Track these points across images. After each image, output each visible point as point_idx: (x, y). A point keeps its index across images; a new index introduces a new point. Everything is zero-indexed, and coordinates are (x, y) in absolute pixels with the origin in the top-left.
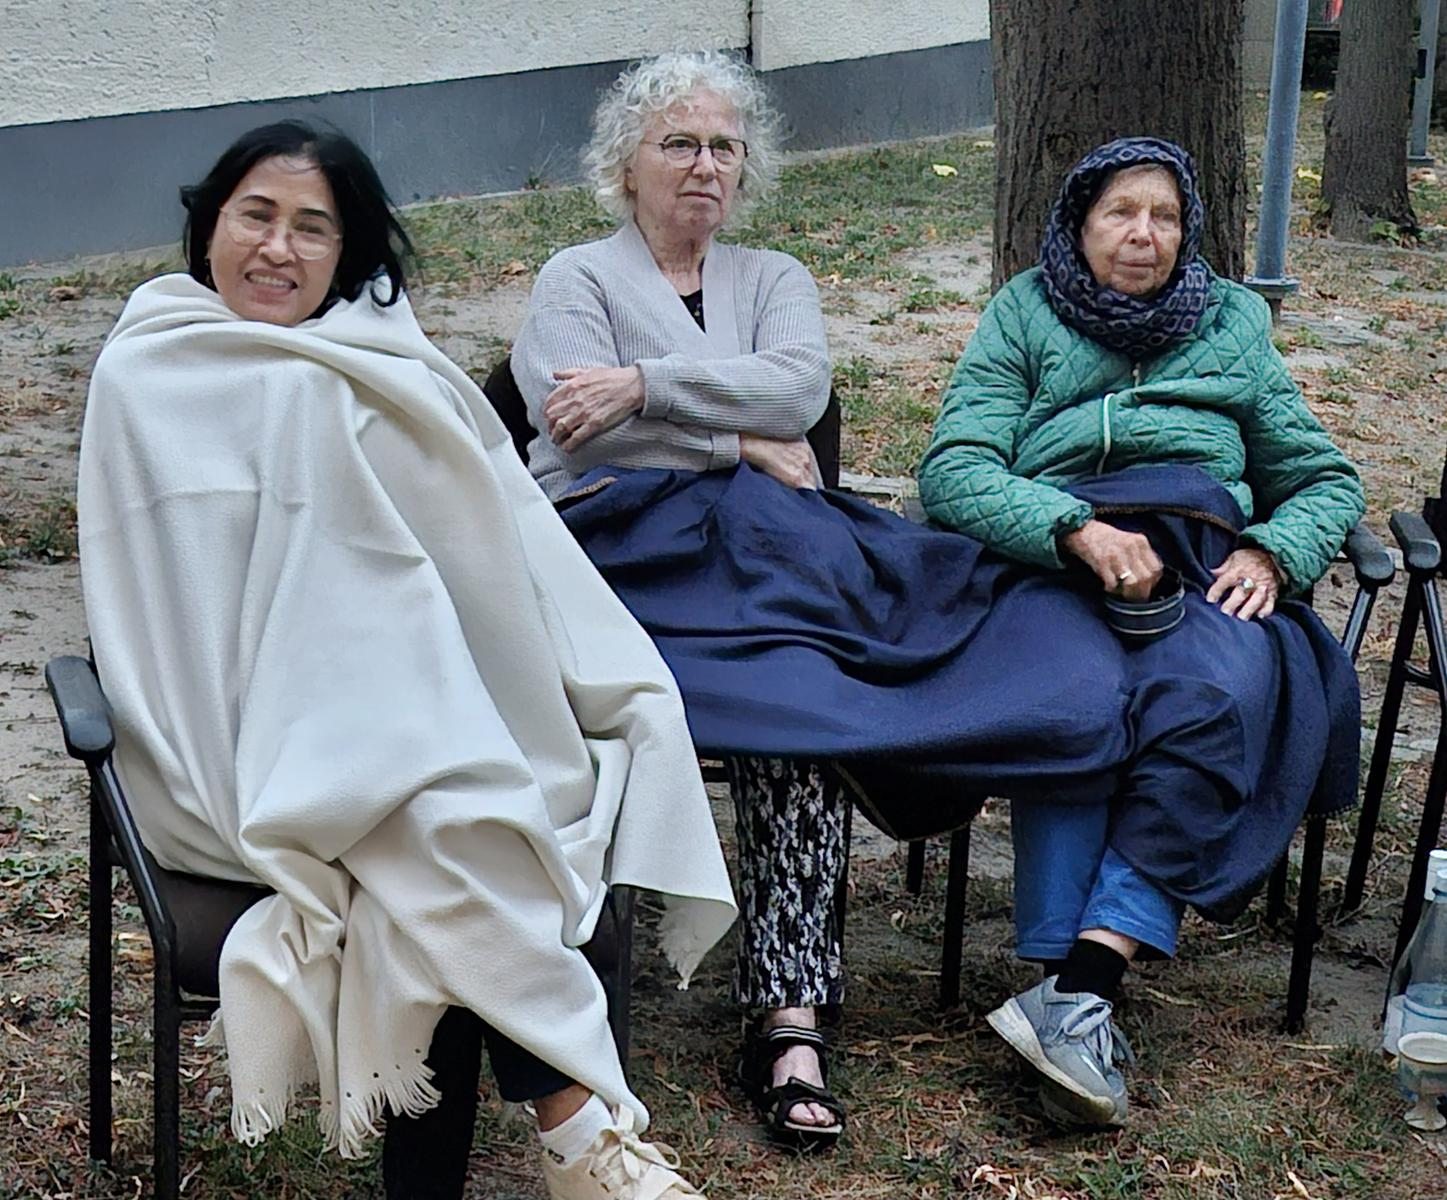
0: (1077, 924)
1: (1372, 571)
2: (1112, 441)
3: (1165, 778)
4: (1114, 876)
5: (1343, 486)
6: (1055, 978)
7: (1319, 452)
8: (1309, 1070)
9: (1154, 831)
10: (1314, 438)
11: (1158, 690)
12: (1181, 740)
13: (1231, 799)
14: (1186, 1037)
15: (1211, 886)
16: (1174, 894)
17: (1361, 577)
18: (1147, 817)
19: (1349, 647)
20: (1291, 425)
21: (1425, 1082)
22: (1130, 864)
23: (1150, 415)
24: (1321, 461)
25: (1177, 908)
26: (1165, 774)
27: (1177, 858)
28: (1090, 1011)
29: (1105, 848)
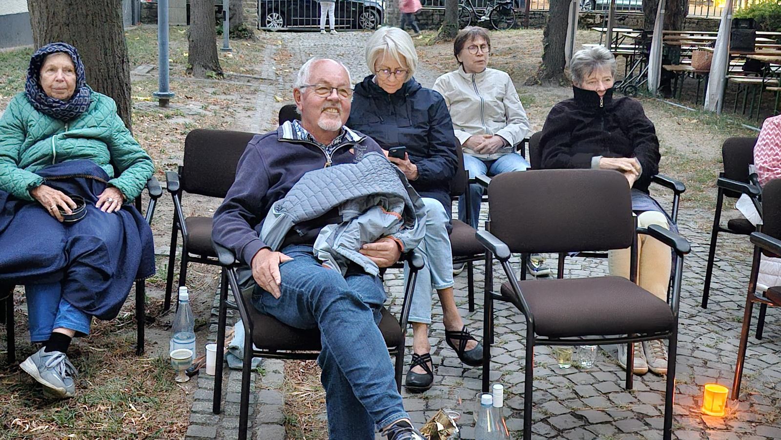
0: (52, 327)
1: (154, 193)
2: (56, 152)
3: (80, 272)
4: (64, 308)
5: (146, 164)
6: (45, 347)
7: (137, 152)
8: (143, 367)
9: (77, 291)
10: (135, 147)
11: (76, 241)
12: (85, 257)
13: (106, 277)
14: (100, 362)
15: (99, 308)
16: (87, 312)
17: (150, 195)
18: (75, 286)
19: (148, 220)
20: (126, 143)
21: (180, 366)
22: (69, 303)
23: (70, 142)
24: (137, 155)
25: (89, 317)
26: (80, 270)
27: (86, 299)
28: (57, 358)
29: (61, 299)
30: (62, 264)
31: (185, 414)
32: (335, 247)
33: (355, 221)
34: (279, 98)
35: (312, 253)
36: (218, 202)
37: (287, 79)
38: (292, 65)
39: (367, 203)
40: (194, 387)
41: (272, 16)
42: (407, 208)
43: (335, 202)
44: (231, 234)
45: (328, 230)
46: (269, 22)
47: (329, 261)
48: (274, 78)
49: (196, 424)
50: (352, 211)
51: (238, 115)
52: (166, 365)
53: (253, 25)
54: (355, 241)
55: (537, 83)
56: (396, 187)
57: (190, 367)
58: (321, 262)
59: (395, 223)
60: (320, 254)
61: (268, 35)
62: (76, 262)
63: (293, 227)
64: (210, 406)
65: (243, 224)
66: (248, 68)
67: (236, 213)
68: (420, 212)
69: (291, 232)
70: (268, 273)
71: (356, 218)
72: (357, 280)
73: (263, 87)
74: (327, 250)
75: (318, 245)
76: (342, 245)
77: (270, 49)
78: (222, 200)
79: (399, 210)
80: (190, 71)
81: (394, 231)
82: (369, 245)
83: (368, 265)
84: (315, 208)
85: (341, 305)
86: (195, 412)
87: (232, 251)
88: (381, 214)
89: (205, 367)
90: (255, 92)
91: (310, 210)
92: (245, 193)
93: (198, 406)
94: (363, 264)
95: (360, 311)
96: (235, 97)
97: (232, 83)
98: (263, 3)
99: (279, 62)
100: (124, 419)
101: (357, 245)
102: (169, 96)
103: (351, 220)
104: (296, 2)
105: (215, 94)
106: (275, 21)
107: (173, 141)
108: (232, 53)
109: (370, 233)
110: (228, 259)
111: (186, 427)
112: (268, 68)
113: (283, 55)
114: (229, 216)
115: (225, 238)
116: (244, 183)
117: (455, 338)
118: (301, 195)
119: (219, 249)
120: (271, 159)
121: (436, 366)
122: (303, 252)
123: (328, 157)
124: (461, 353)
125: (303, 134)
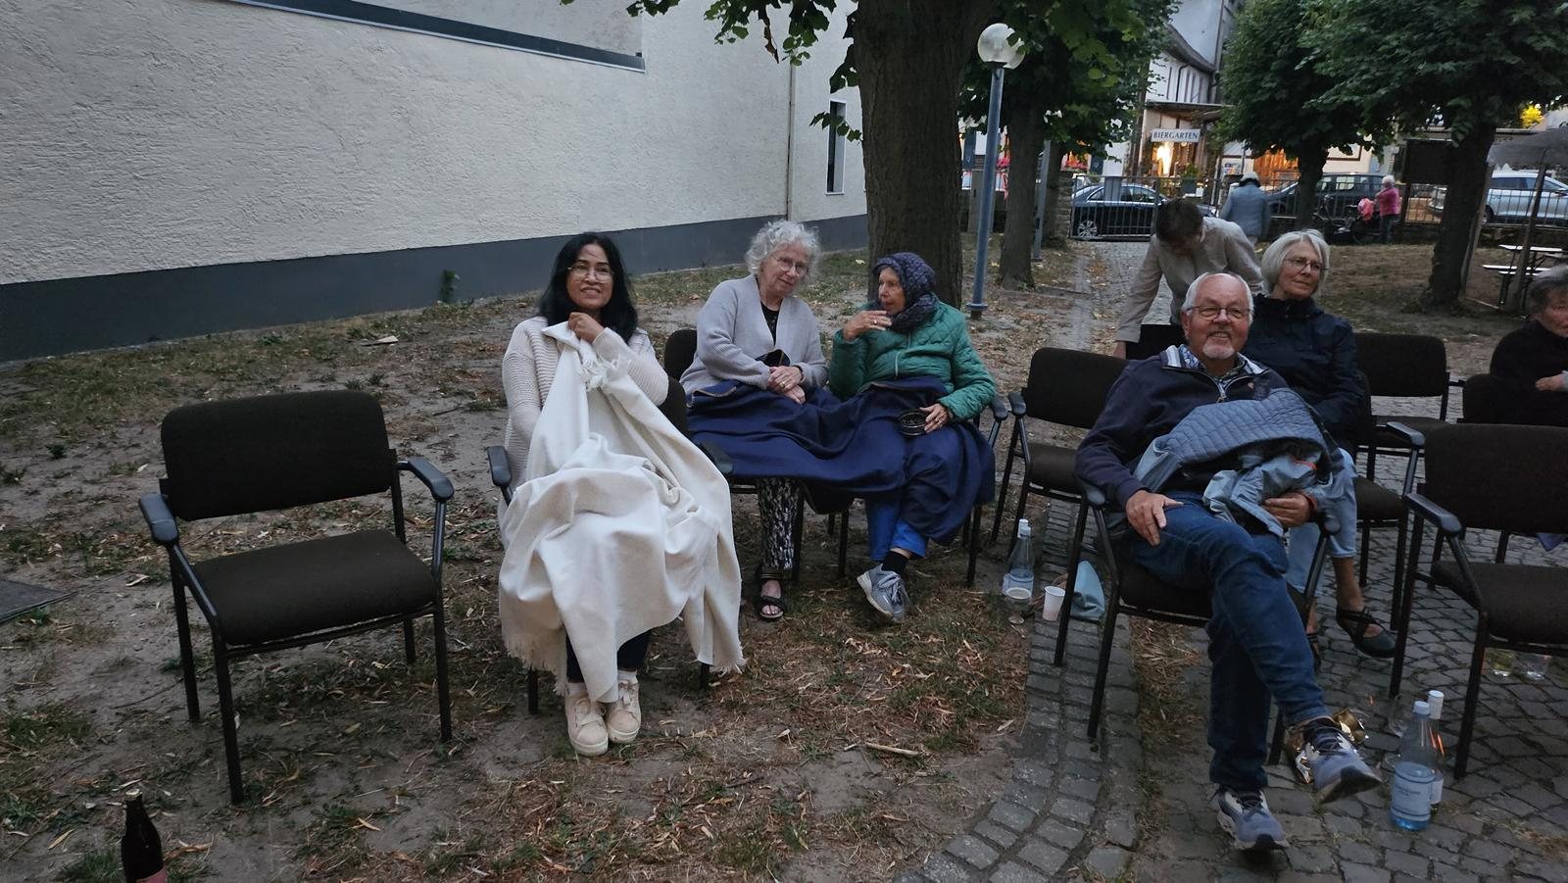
0: (889, 545)
1: (998, 414)
2: (899, 372)
3: (920, 490)
4: (902, 528)
5: (984, 386)
6: (880, 566)
8: (974, 601)
9: (914, 510)
11: (916, 457)
12: (925, 476)
13: (945, 498)
14: (929, 589)
15: (938, 532)
16: (924, 534)
17: (995, 417)
18: (914, 506)
20: (967, 361)
21: (1017, 606)
22: (908, 524)
23: (914, 360)
24: (976, 376)
25: (926, 540)
26: (918, 488)
27: (924, 520)
28: (891, 578)
29: (899, 517)
30: (903, 481)
31: (1023, 660)
32: (1234, 498)
33: (1257, 469)
34: (1097, 315)
35: (1201, 502)
36: (1083, 434)
37: (1104, 293)
38: (1109, 278)
39: (1272, 449)
40: (1030, 631)
41: (1085, 224)
42: (1323, 458)
43: (1235, 444)
44: (1102, 470)
45: (1224, 476)
46: (1081, 231)
47: (1225, 514)
48: (1090, 292)
49: (1037, 673)
50: (1254, 457)
51: (1053, 332)
52: (999, 603)
53: (1064, 233)
54: (1258, 492)
55: (1420, 310)
56: (1309, 431)
57: (1026, 609)
58: (1214, 513)
59: (1308, 474)
60: (1213, 503)
61: (1080, 245)
62: (916, 480)
63: (1179, 468)
64: (1051, 656)
65: (1112, 459)
66: (1060, 280)
67: (1106, 446)
68: (1338, 464)
69: (1177, 475)
70: (1148, 516)
71: (1259, 465)
72: (1261, 539)
73: (1078, 302)
74: (1220, 499)
75: (1209, 493)
76: (1241, 496)
77: (1082, 260)
78: (1088, 431)
79: (1313, 460)
80: (999, 282)
81: (1304, 484)
82: (1273, 500)
83: (1272, 523)
84: (1209, 450)
85: (1249, 568)
86: (1036, 660)
87: (1103, 489)
88: (1290, 462)
89: (1042, 610)
90: (1070, 306)
91: (1203, 451)
92: (1119, 425)
93: (1037, 654)
94: (1267, 522)
95: (1269, 577)
96: (1048, 311)
97: (1045, 296)
98: (1078, 210)
99: (1093, 275)
100: (958, 657)
101: (1259, 497)
102: (982, 307)
103: (1253, 468)
104: (1114, 208)
105: (1026, 307)
106: (1088, 229)
107: (986, 357)
108: (1043, 264)
109: (1276, 485)
110: (1097, 497)
111: (1025, 676)
112: (1082, 282)
113: (1098, 266)
114: (1097, 450)
115: (1095, 473)
116: (1116, 413)
117: (1352, 620)
118: (1191, 432)
119: (1086, 486)
120: (1153, 390)
121: (1322, 648)
122: (1189, 499)
123: (1223, 392)
124: (1358, 640)
125: (1192, 361)
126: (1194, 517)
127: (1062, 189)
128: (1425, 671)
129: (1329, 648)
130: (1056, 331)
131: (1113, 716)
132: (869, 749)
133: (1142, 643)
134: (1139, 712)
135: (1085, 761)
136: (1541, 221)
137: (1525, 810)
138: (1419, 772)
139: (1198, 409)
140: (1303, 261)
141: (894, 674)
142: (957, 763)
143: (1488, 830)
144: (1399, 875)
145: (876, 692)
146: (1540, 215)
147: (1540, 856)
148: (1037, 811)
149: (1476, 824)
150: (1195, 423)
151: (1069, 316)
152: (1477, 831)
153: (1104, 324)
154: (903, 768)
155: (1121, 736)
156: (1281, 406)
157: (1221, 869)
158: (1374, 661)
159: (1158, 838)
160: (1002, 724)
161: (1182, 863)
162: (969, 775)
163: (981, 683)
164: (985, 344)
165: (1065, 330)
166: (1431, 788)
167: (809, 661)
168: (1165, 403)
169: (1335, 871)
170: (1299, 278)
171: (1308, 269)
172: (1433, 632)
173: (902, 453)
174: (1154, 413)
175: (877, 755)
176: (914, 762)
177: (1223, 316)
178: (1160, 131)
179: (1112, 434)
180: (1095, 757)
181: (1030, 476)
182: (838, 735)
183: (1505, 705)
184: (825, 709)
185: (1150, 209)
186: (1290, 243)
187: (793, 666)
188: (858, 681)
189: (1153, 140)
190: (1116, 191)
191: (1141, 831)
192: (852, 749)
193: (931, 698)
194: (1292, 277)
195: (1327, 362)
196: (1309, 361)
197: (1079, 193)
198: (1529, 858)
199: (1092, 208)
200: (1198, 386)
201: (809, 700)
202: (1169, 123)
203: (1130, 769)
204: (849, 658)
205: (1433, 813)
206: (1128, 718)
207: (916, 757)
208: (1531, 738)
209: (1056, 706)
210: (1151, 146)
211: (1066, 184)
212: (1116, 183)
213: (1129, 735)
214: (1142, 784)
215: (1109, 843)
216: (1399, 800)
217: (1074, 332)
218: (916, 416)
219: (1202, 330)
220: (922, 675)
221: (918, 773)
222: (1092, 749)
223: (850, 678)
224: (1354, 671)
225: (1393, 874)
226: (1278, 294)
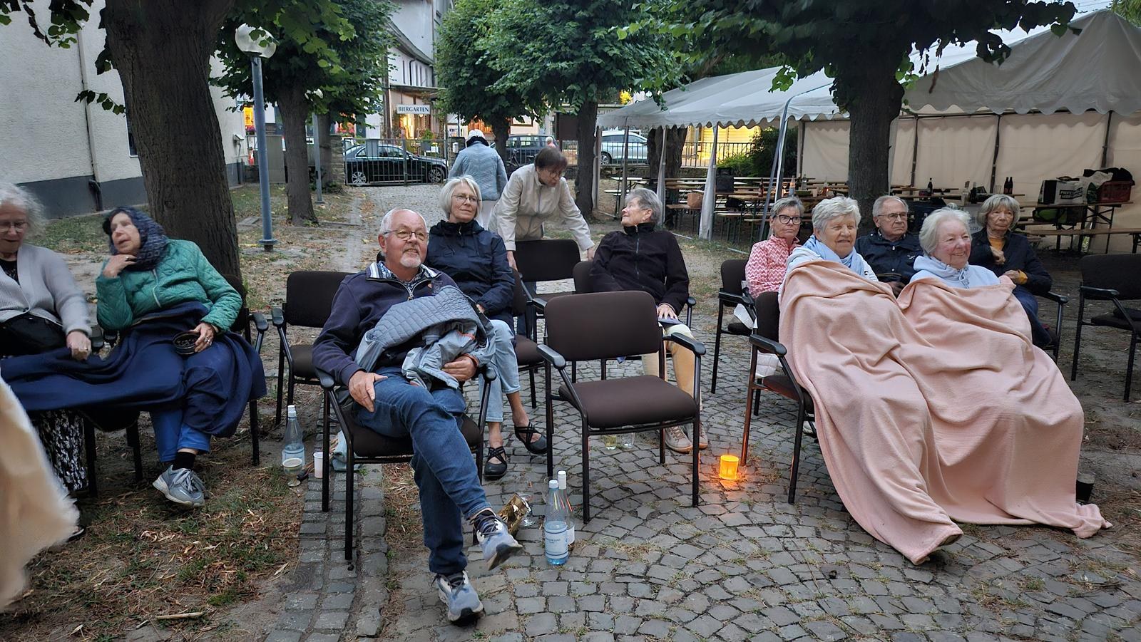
0: (177, 448)
1: (260, 327)
3: (196, 398)
6: (172, 467)
8: (259, 476)
9: (196, 415)
11: (191, 371)
12: (200, 385)
13: (220, 400)
14: (221, 474)
15: (217, 428)
16: (206, 432)
17: (258, 330)
18: (193, 411)
21: (291, 473)
22: (190, 427)
25: (209, 436)
27: (207, 420)
28: (183, 475)
29: (183, 422)
31: (298, 514)
32: (421, 367)
33: (436, 344)
34: (366, 241)
35: (401, 373)
37: (372, 225)
38: (375, 213)
39: (446, 328)
40: (304, 490)
41: (356, 174)
42: (479, 330)
43: (418, 329)
44: (330, 361)
45: (414, 352)
46: (354, 179)
48: (361, 224)
49: (308, 522)
50: (433, 336)
51: (332, 256)
52: (280, 473)
53: (341, 181)
54: (437, 360)
57: (301, 472)
58: (409, 380)
59: (470, 343)
60: (408, 373)
61: (354, 190)
62: (193, 390)
63: (383, 352)
64: (320, 505)
65: (339, 352)
66: (339, 216)
67: (333, 343)
69: (382, 356)
70: (364, 391)
71: (437, 341)
72: (441, 394)
73: (352, 232)
74: (414, 370)
76: (426, 364)
77: (356, 201)
79: (472, 332)
80: (290, 220)
81: (469, 350)
82: (450, 364)
84: (401, 335)
85: (429, 417)
86: (307, 512)
87: (332, 375)
88: (458, 337)
89: (313, 471)
90: (345, 236)
91: (397, 337)
92: (340, 326)
93: (309, 506)
96: (329, 241)
97: (326, 229)
98: (349, 164)
99: (364, 211)
100: (243, 524)
101: (440, 364)
102: (272, 242)
103: (433, 343)
104: (376, 162)
105: (312, 239)
106: (359, 178)
107: (277, 280)
108: (325, 205)
109: (449, 353)
110: (328, 382)
111: (299, 526)
112: (355, 217)
113: (368, 205)
114: (325, 346)
115: (325, 363)
116: (340, 316)
117: (523, 432)
118: (389, 324)
119: (320, 374)
120: (361, 296)
121: (509, 456)
122: (393, 373)
123: (410, 292)
124: (528, 445)
125: (387, 273)
126: (396, 386)
127: (334, 149)
128: (568, 457)
129: (513, 454)
130: (335, 255)
131: (367, 539)
132: (159, 621)
133: (390, 479)
134: (386, 530)
135: (343, 580)
136: (630, 161)
137: (621, 533)
138: (558, 526)
139: (393, 307)
140: (464, 196)
141: (186, 552)
142: (239, 612)
143: (602, 551)
144: (550, 598)
145: (168, 570)
146: (630, 157)
147: (630, 560)
148: (303, 630)
149: (593, 550)
150: (391, 317)
151: (345, 243)
152: (596, 554)
153: (371, 247)
154: (190, 628)
155: (372, 553)
156: (447, 298)
157: (439, 630)
158: (540, 457)
159: (396, 621)
160: (278, 569)
161: (413, 634)
162: (249, 618)
163: (262, 541)
164: (276, 271)
165: (342, 253)
166: (566, 535)
167: (106, 559)
168: (371, 306)
169: (513, 607)
170: (463, 207)
171: (468, 201)
172: (574, 430)
173: (179, 370)
174: (364, 314)
175: (166, 624)
176: (199, 621)
177: (414, 238)
178: (401, 106)
179: (336, 333)
180: (352, 574)
181: (293, 372)
182: (131, 617)
183: (613, 468)
184: (120, 597)
185: (401, 162)
186: (455, 185)
187: (90, 567)
188: (152, 566)
189: (398, 112)
190: (375, 149)
191: (384, 620)
192: (144, 625)
193: (217, 564)
194: (458, 207)
195: (489, 263)
196: (479, 264)
197: (348, 152)
198: (624, 563)
199: (360, 163)
200: (391, 290)
201: (103, 594)
202: (408, 100)
203: (378, 576)
204: (144, 548)
205: (571, 550)
206: (377, 538)
207: (201, 616)
208: (626, 486)
209: (322, 543)
210: (398, 117)
211: (337, 145)
212: (374, 144)
213: (378, 551)
214: (386, 585)
215: (358, 637)
216: (550, 547)
217: (349, 254)
218: (187, 338)
219: (400, 248)
220: (211, 547)
221: (204, 629)
222: (349, 569)
223: (144, 565)
224: (528, 466)
225: (547, 598)
226: (453, 220)
